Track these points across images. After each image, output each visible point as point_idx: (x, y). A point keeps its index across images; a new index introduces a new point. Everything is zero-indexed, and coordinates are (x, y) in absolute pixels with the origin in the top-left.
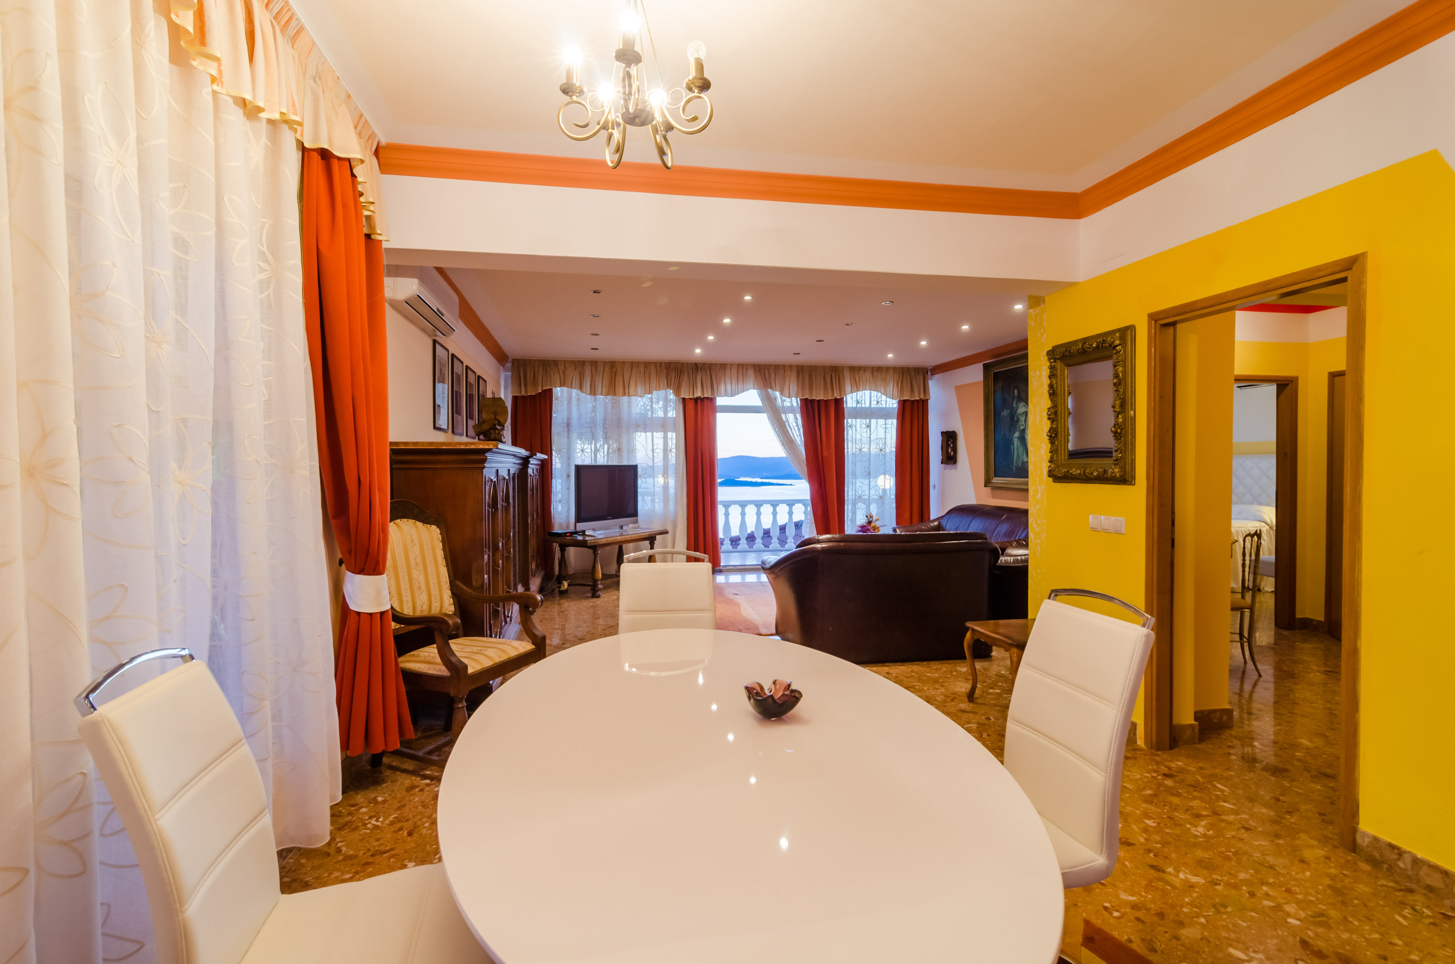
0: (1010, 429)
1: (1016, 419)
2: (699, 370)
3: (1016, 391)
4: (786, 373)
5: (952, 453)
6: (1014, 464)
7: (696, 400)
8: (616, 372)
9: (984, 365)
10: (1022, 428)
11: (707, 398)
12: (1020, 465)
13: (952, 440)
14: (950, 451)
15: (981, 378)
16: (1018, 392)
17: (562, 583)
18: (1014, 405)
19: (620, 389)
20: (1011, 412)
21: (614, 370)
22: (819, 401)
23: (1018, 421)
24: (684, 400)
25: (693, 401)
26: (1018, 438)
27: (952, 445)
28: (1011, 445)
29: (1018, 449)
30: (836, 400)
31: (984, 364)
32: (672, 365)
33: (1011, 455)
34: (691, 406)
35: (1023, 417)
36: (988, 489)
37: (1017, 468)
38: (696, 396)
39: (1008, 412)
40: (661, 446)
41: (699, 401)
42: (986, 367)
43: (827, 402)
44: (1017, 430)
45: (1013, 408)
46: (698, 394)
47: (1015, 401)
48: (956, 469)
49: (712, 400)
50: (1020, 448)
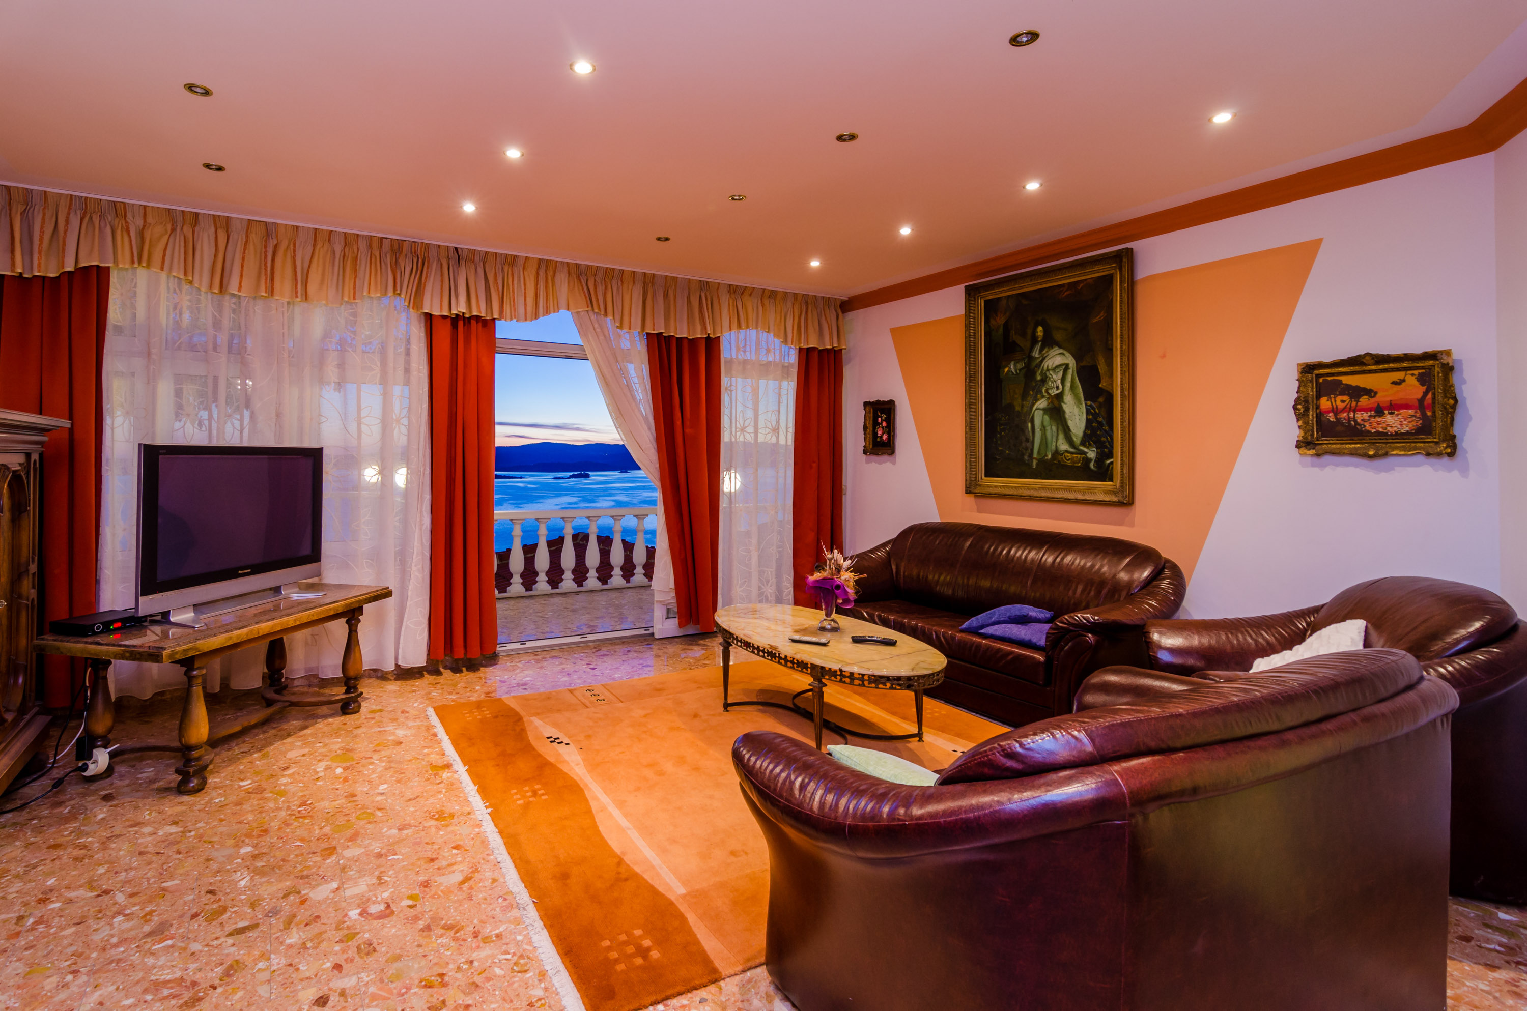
0: (1024, 396)
1: (1039, 378)
2: (462, 262)
3: (1040, 329)
4: (625, 285)
5: (885, 437)
6: (1035, 455)
7: (456, 320)
8: (276, 247)
9: (967, 289)
10: (1054, 392)
11: (478, 318)
12: (1050, 456)
13: (884, 416)
14: (879, 433)
15: (958, 309)
16: (1046, 331)
17: (90, 757)
18: (1036, 354)
19: (284, 285)
20: (1028, 366)
21: (272, 243)
22: (680, 340)
23: (1044, 380)
24: (429, 317)
25: (449, 321)
26: (1045, 410)
27: (884, 424)
28: (1025, 422)
29: (1043, 428)
30: (708, 339)
31: (966, 287)
32: (405, 245)
33: (1027, 440)
34: (443, 332)
35: (1056, 373)
36: (970, 499)
37: (1041, 461)
38: (454, 312)
39: (1021, 365)
40: (377, 411)
41: (461, 323)
42: (971, 293)
43: (693, 342)
44: (1043, 397)
45: (1031, 358)
46: (460, 308)
47: (1038, 347)
48: (894, 463)
49: (488, 325)
50: (1048, 428)
